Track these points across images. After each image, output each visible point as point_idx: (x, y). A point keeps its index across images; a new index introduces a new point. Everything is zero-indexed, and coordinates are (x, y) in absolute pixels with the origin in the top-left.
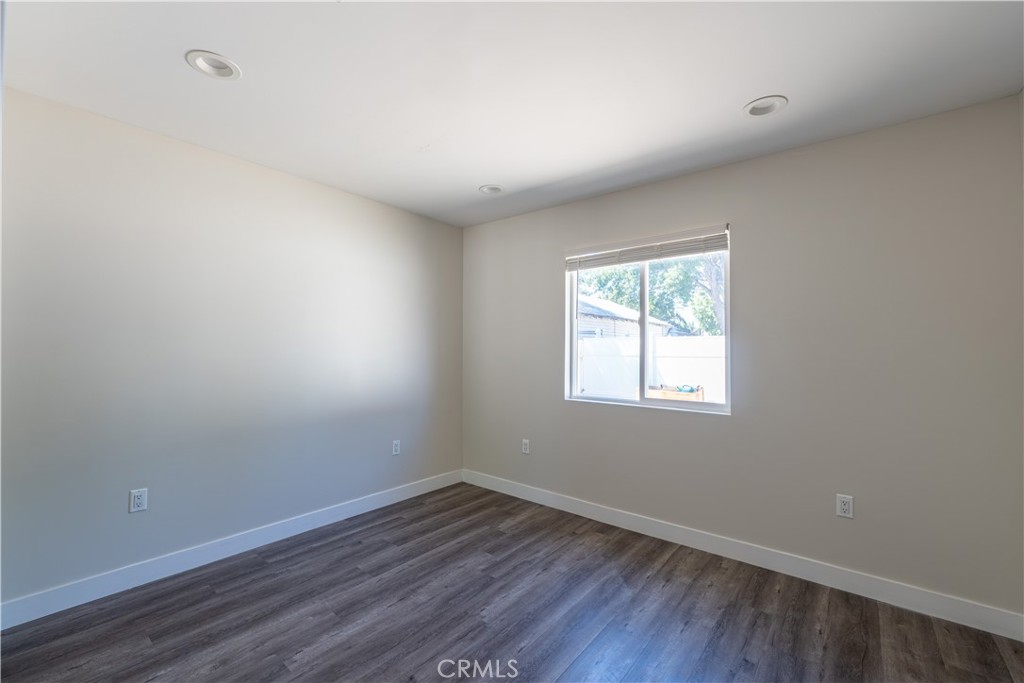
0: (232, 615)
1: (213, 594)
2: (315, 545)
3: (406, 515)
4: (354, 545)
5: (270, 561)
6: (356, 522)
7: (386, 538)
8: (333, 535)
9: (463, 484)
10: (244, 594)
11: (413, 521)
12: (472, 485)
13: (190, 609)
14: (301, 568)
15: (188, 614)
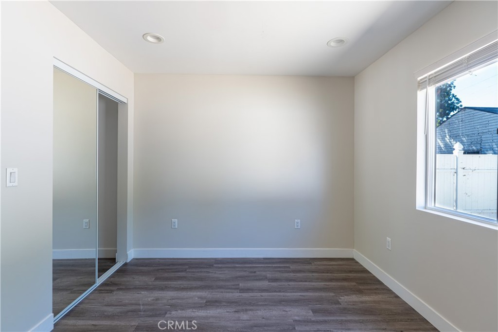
0: (179, 282)
1: (185, 271)
2: (237, 265)
3: (293, 267)
4: (251, 272)
5: (215, 266)
6: (267, 261)
7: (268, 275)
8: (250, 263)
9: (353, 259)
10: (193, 276)
11: (294, 271)
12: (357, 262)
13: (173, 273)
14: (220, 274)
15: (172, 275)
